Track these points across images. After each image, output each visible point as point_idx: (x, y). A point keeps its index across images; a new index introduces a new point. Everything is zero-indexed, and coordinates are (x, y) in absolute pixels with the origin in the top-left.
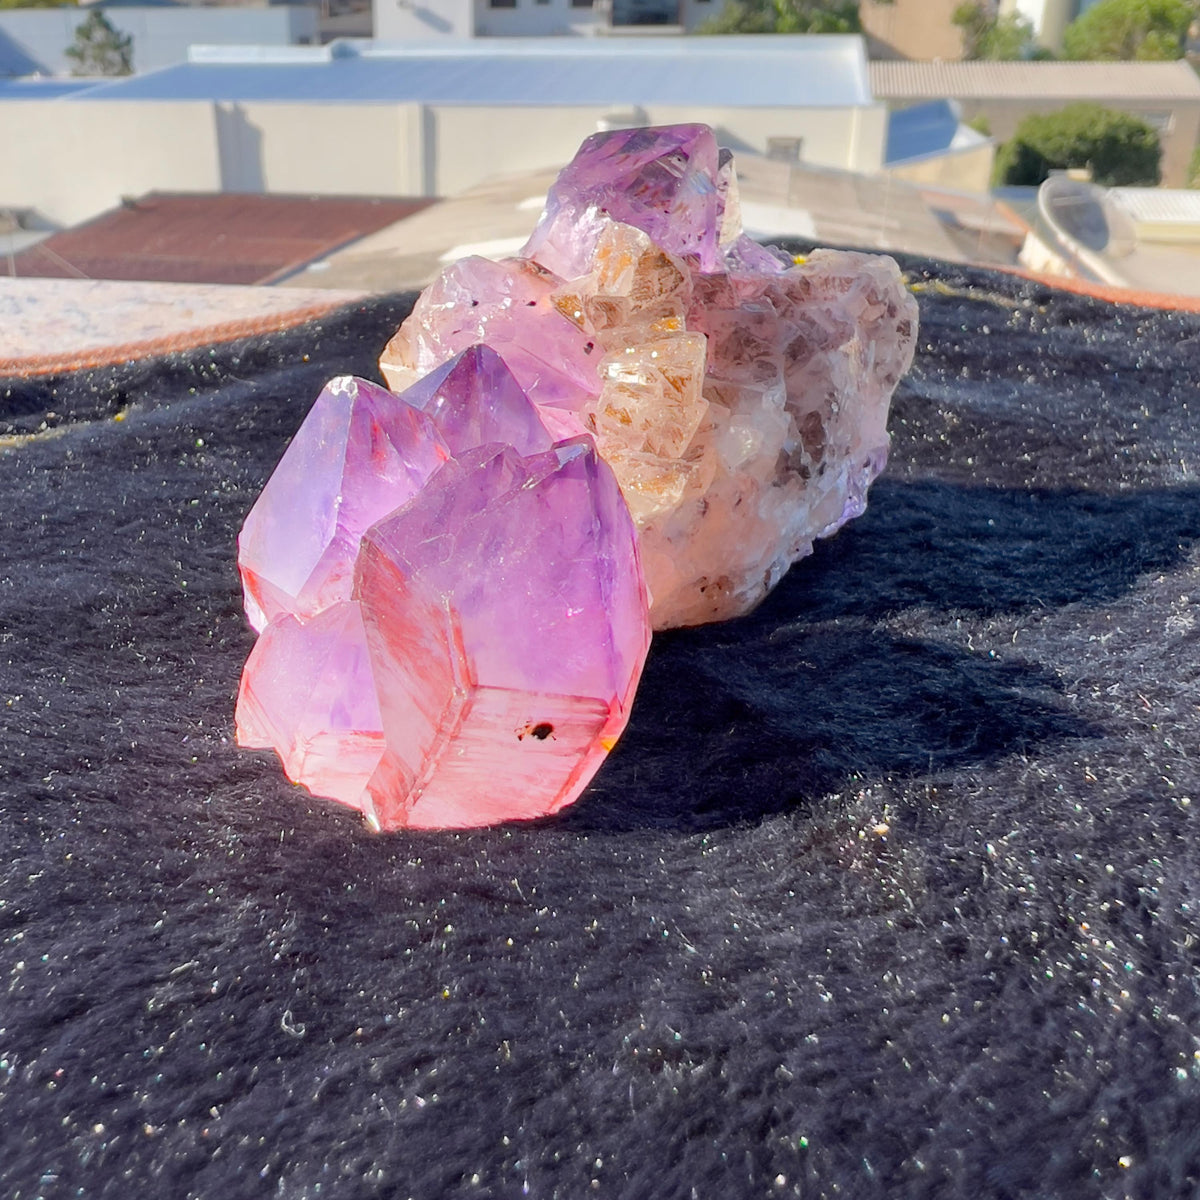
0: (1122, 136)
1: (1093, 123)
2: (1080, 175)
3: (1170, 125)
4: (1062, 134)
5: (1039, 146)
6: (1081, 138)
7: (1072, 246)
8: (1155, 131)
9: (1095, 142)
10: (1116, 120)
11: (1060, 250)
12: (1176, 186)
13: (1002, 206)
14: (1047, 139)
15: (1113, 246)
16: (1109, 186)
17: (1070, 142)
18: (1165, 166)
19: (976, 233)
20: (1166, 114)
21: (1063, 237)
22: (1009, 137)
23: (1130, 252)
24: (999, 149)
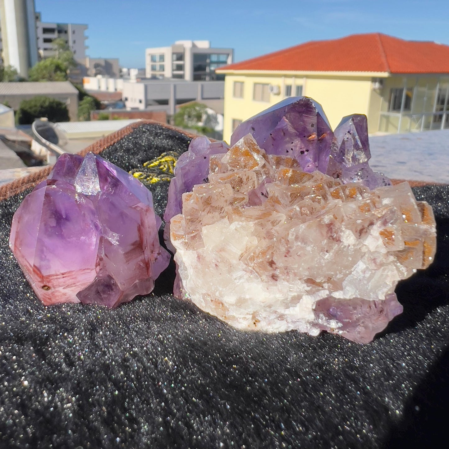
0: (55, 105)
1: (44, 102)
2: (44, 119)
3: (68, 102)
4: (35, 106)
5: (29, 110)
6: (42, 107)
7: (48, 143)
8: (65, 104)
9: (46, 108)
10: (51, 100)
11: (44, 145)
12: (75, 121)
13: (21, 132)
14: (31, 108)
15: (61, 142)
16: (54, 122)
17: (39, 109)
18: (70, 115)
19: (14, 142)
20: (67, 98)
21: (44, 141)
22: (18, 108)
23: (66, 143)
24: (15, 113)
